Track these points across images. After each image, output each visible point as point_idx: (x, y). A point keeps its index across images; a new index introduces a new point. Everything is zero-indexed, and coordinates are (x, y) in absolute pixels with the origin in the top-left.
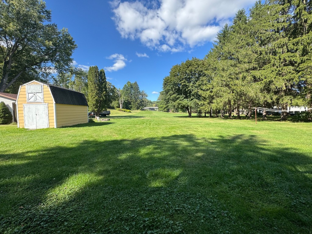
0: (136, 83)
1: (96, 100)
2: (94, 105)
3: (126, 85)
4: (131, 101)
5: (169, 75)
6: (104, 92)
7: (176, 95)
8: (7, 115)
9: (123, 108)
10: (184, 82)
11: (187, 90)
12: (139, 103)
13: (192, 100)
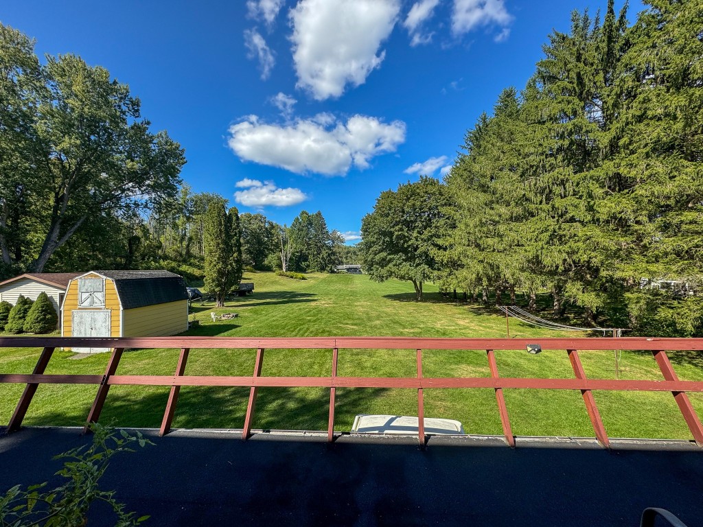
0: (319, 215)
1: (219, 271)
2: (213, 281)
3: (298, 219)
4: (308, 253)
5: (372, 211)
6: (235, 255)
7: (385, 254)
8: (50, 316)
9: (289, 269)
10: (401, 230)
11: (405, 246)
12: (325, 256)
13: (418, 265)
